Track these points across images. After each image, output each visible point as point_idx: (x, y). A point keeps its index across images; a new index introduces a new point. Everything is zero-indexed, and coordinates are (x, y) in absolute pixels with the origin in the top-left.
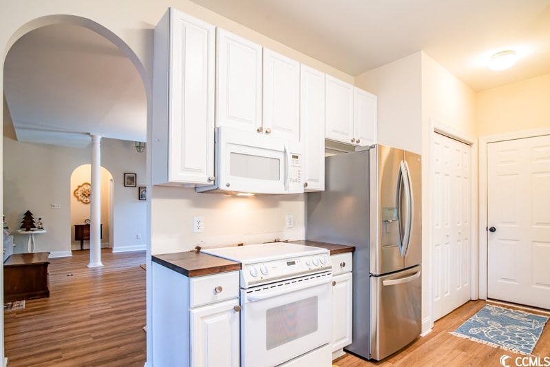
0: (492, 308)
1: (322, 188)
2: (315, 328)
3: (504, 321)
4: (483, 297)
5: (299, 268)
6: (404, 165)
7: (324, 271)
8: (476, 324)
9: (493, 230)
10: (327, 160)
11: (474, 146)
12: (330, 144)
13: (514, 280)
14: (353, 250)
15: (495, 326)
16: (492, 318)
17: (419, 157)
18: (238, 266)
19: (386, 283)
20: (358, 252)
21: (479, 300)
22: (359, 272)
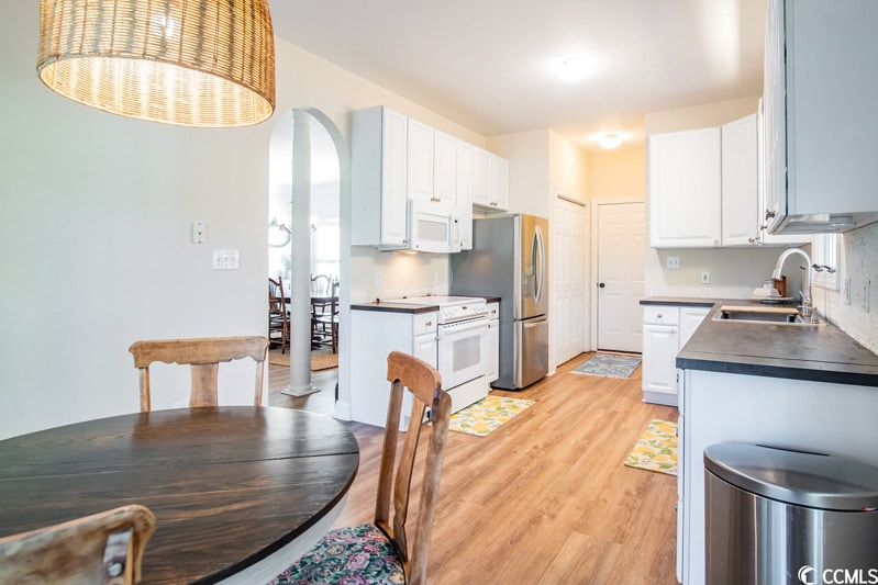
0: (603, 356)
1: (471, 248)
2: (478, 362)
3: (610, 363)
4: (594, 349)
5: (469, 312)
6: (538, 230)
7: (480, 316)
8: (589, 366)
9: (602, 285)
10: (474, 221)
11: (587, 207)
12: (477, 208)
13: (618, 330)
14: (499, 300)
15: (603, 366)
16: (601, 362)
17: (547, 221)
18: (437, 308)
19: (527, 325)
20: (503, 302)
21: (591, 352)
22: (503, 319)
